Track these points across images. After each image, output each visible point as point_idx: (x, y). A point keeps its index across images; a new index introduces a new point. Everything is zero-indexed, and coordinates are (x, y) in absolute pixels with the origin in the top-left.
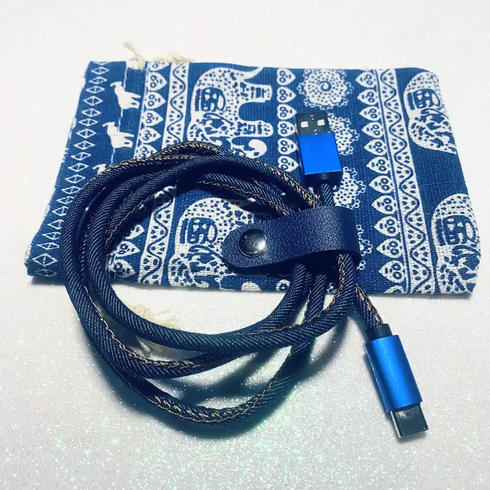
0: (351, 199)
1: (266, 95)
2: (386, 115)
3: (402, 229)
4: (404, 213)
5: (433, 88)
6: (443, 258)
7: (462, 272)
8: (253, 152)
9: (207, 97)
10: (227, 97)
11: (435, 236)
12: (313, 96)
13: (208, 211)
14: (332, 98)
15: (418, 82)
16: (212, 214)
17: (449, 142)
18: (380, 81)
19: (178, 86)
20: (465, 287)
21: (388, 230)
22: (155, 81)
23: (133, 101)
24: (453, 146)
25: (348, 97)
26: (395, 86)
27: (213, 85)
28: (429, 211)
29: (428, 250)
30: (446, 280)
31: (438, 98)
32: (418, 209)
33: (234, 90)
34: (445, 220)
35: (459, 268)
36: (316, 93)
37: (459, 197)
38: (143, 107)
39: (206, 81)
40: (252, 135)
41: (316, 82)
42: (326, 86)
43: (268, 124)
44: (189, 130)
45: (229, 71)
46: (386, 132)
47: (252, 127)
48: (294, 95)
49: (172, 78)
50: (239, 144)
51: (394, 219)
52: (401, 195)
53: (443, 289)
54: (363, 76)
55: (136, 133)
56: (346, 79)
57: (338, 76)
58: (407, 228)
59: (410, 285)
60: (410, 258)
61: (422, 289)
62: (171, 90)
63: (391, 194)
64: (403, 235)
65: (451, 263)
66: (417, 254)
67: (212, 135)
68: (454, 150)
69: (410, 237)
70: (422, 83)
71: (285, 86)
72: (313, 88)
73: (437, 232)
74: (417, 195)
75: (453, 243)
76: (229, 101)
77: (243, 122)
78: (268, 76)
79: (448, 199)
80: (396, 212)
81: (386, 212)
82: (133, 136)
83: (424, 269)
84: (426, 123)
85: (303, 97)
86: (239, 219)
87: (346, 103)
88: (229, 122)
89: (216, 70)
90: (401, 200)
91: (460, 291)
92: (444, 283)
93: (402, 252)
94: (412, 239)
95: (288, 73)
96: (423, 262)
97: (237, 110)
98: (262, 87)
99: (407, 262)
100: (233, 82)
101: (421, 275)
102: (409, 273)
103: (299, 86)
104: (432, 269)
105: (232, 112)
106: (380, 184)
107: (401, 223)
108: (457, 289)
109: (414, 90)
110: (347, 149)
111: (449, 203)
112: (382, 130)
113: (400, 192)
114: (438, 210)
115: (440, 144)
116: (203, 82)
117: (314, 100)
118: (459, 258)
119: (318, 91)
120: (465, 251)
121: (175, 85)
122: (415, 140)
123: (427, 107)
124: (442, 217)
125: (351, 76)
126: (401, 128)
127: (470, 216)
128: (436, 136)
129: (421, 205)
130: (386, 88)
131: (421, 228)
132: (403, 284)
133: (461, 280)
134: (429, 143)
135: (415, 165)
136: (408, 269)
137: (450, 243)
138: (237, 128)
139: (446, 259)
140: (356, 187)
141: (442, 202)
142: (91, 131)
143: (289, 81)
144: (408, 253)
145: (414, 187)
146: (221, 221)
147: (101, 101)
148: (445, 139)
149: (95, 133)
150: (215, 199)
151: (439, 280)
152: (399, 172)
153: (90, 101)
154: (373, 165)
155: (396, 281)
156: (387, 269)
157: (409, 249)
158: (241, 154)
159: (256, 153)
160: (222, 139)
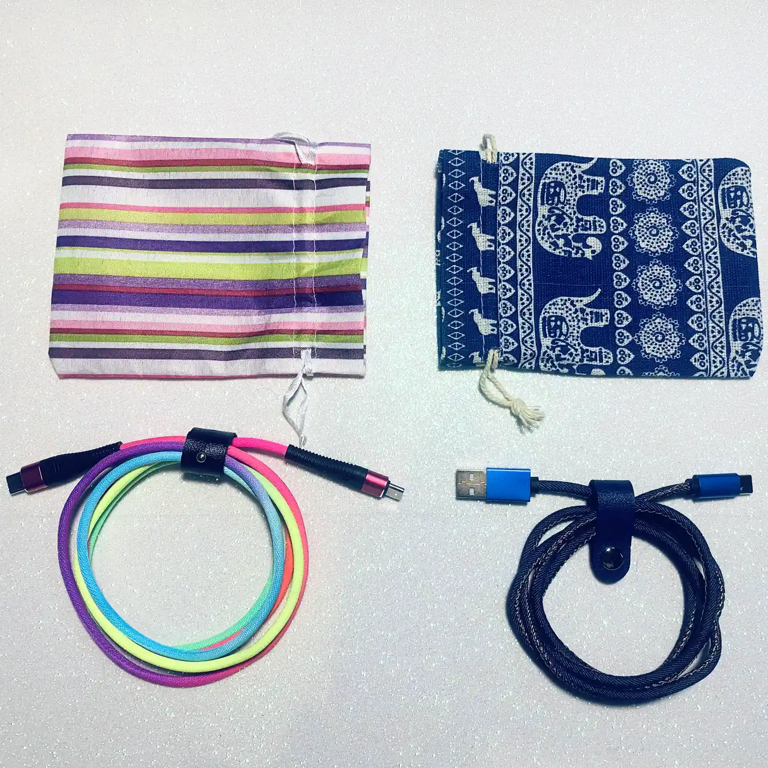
0: (670, 296)
1: (599, 187)
3: (708, 325)
4: (710, 311)
6: (734, 351)
7: (747, 362)
8: (590, 250)
9: (552, 190)
11: (731, 332)
13: (560, 309)
14: (656, 191)
15: (733, 178)
17: (752, 246)
18: (699, 174)
20: (748, 373)
21: (698, 325)
22: (507, 175)
23: (491, 199)
24: (754, 250)
25: (671, 190)
26: (712, 179)
27: (557, 178)
28: (729, 311)
29: (724, 344)
30: (735, 368)
31: (748, 196)
32: (720, 308)
33: (573, 182)
34: (740, 320)
35: (745, 359)
36: (643, 186)
37: (753, 301)
39: (550, 175)
40: (589, 232)
41: (644, 173)
42: (652, 179)
43: (602, 220)
44: (537, 228)
45: (570, 165)
46: (701, 230)
47: (588, 223)
48: (624, 188)
49: (521, 170)
50: (578, 242)
51: (702, 316)
52: (709, 294)
53: (732, 374)
54: (685, 167)
56: (670, 171)
57: (663, 168)
58: (711, 324)
59: (710, 371)
60: (711, 350)
61: (718, 374)
62: (520, 182)
63: (701, 293)
64: (708, 331)
65: (740, 356)
66: (716, 347)
67: (556, 233)
68: (754, 253)
69: (713, 332)
71: (616, 177)
72: (641, 180)
73: (733, 330)
74: (721, 295)
75: (744, 340)
76: (569, 193)
77: (580, 216)
78: (602, 167)
79: (745, 302)
80: (704, 310)
81: (697, 310)
83: (721, 359)
85: (632, 189)
87: (669, 197)
88: (568, 217)
89: (560, 164)
90: (709, 298)
91: (744, 376)
92: (734, 370)
93: (706, 345)
94: (714, 334)
95: (619, 163)
96: (720, 354)
97: (575, 203)
98: (596, 178)
99: (709, 353)
101: (718, 364)
102: (710, 362)
103: (629, 178)
104: (726, 359)
105: (572, 206)
106: (694, 284)
107: (707, 319)
108: (742, 375)
109: (728, 186)
110: (669, 246)
111: (745, 305)
112: (698, 229)
113: (708, 291)
114: (736, 311)
115: (744, 247)
117: (641, 193)
118: (746, 352)
119: (645, 184)
120: (751, 347)
122: (724, 240)
123: (737, 208)
124: (737, 317)
125: (674, 167)
126: (714, 226)
127: (759, 317)
128: (742, 240)
129: (723, 304)
130: (703, 181)
131: (721, 325)
132: (706, 371)
133: (746, 369)
134: (735, 246)
135: (721, 266)
136: (710, 359)
137: (741, 340)
138: (575, 224)
139: (737, 352)
140: (675, 285)
141: (739, 305)
143: (619, 172)
144: (711, 346)
145: (719, 287)
148: (749, 243)
150: (564, 298)
151: (730, 368)
152: (709, 272)
154: (688, 266)
155: (702, 368)
156: (695, 359)
157: (711, 342)
158: (580, 252)
159: (593, 252)
160: (564, 236)
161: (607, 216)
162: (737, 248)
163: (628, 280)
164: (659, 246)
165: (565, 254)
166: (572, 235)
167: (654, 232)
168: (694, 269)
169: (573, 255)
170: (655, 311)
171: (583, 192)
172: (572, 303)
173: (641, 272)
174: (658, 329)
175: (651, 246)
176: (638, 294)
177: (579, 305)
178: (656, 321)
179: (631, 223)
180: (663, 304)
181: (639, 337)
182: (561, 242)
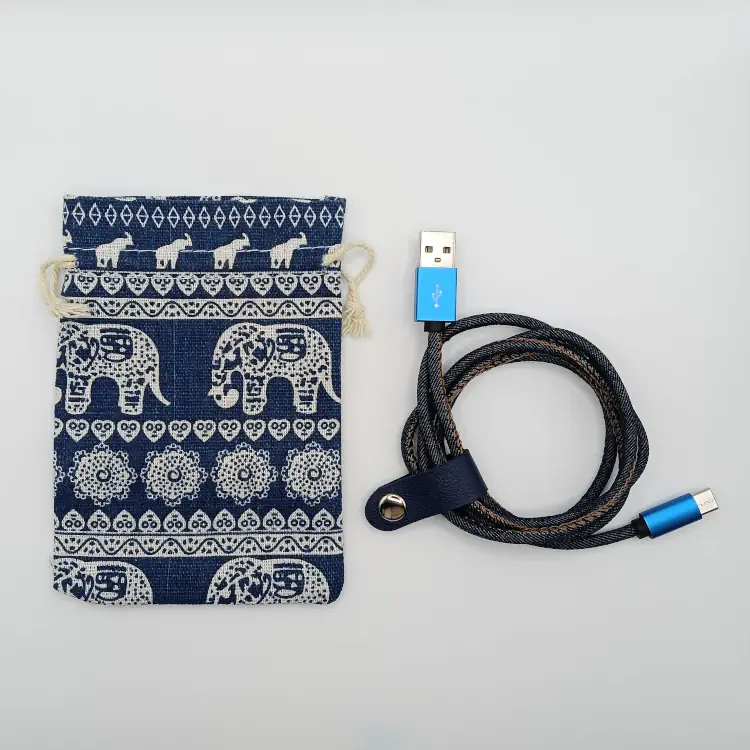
1: (304, 407)
4: (139, 538)
6: (85, 566)
8: (222, 393)
13: (142, 352)
20: (56, 582)
21: (121, 522)
24: (217, 600)
29: (96, 555)
30: (63, 566)
35: (73, 579)
40: (245, 392)
41: (321, 463)
42: (314, 475)
43: (261, 409)
47: (257, 392)
48: (303, 438)
50: (232, 379)
52: (162, 539)
58: (122, 539)
65: (79, 573)
73: (113, 566)
74: (160, 554)
77: (266, 382)
78: (329, 409)
80: (141, 531)
81: (140, 522)
83: (77, 548)
84: (251, 579)
85: (301, 449)
86: (134, 383)
90: (156, 538)
92: (61, 564)
93: (94, 531)
95: (335, 432)
96: (83, 548)
97: (282, 375)
98: (314, 403)
99: (83, 534)
103: (316, 445)
104: (75, 555)
105: (278, 370)
106: (175, 520)
107: (128, 535)
110: (225, 492)
112: (249, 529)
113: (166, 538)
114: (136, 570)
115: (221, 587)
118: (83, 581)
119: (308, 466)
122: (230, 563)
123: (274, 582)
124: (127, 573)
126: (252, 550)
128: (229, 584)
129: (146, 556)
131: (121, 552)
133: (62, 579)
134: (223, 575)
135: (199, 558)
138: (256, 375)
140: (173, 497)
143: (323, 432)
144: (93, 537)
150: (157, 358)
151: (63, 559)
154: (199, 515)
156: (76, 516)
157: (98, 538)
161: (266, 416)
162: (219, 579)
163: (179, 439)
166: (241, 371)
167: (244, 475)
168: (195, 522)
169: (214, 371)
170: (138, 471)
173: (191, 457)
175: (225, 470)
176: (161, 451)
179: (256, 446)
180: (148, 482)
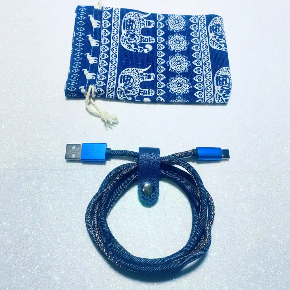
0: (185, 68)
1: (152, 25)
2: (201, 35)
3: (203, 80)
4: (205, 74)
5: (220, 24)
6: (217, 90)
7: (224, 96)
8: (147, 49)
9: (128, 23)
10: (137, 24)
11: (215, 83)
12: (171, 26)
13: (130, 73)
14: (179, 27)
15: (214, 21)
16: (132, 74)
17: (224, 47)
18: (199, 20)
19: (116, 17)
20: (224, 100)
21: (198, 80)
22: (107, 15)
23: (98, 24)
24: (226, 48)
25: (186, 27)
26: (205, 23)
27: (131, 18)
28: (214, 73)
29: (212, 88)
30: (218, 98)
31: (222, 28)
32: (210, 73)
33: (139, 21)
34: (219, 77)
35: (223, 94)
36: (173, 25)
37: (226, 68)
38: (102, 27)
39: (128, 17)
40: (147, 43)
41: (173, 19)
42: (177, 22)
43: (153, 38)
44: (121, 39)
45: (137, 13)
46: (200, 42)
47: (147, 39)
48: (164, 25)
49: (114, 14)
50: (141, 46)
51: (201, 76)
52: (204, 67)
53: (216, 101)
54: (192, 18)
55: (100, 40)
56: (185, 19)
57: (182, 17)
58: (205, 79)
59: (205, 99)
61: (209, 101)
62: (113, 19)
63: (200, 67)
64: (204, 82)
65: (220, 92)
66: (208, 89)
67: (130, 42)
68: (226, 50)
70: (216, 21)
71: (160, 21)
72: (172, 22)
73: (216, 81)
74: (210, 67)
75: (222, 85)
76: (137, 26)
77: (143, 36)
78: (153, 17)
79: (221, 69)
80: (202, 73)
81: (198, 73)
82: (99, 41)
83: (210, 94)
84: (216, 39)
85: (167, 26)
86: (142, 76)
87: (185, 29)
88: (137, 36)
89: (132, 12)
90: (204, 69)
91: (223, 102)
92: (217, 99)
93: (203, 88)
94: (207, 84)
95: (161, 16)
96: (210, 92)
97: (140, 30)
98: (151, 21)
99: (204, 92)
100: (139, 18)
103: (166, 22)
104: (213, 95)
105: (139, 32)
106: (196, 62)
107: (203, 77)
108: (221, 102)
109: (213, 25)
110: (185, 48)
111: (221, 70)
112: (199, 41)
114: (217, 73)
115: (221, 47)
116: (127, 17)
117: (172, 28)
118: (223, 90)
119: (174, 24)
120: (225, 88)
121: (115, 17)
122: (211, 45)
123: (217, 32)
124: (218, 76)
125: (187, 18)
126: (206, 40)
127: (229, 75)
128: (219, 44)
129: (211, 71)
130: (201, 24)
131: (210, 80)
132: (202, 99)
133: (223, 98)
134: (216, 47)
135: (210, 55)
136: (204, 94)
137: (220, 85)
138: (140, 39)
139: (218, 91)
140: (187, 64)
141: (219, 70)
142: (82, 38)
143: (161, 19)
144: (205, 89)
145: (209, 64)
146: (135, 77)
147: (84, 24)
148: (223, 45)
149: (83, 39)
150: (133, 68)
151: (215, 98)
152: (204, 58)
153: (80, 23)
154: (194, 55)
155: (200, 98)
156: (197, 94)
157: (205, 87)
158: (142, 50)
159: (148, 50)
160: (135, 44)
161: (155, 36)
162: (217, 48)
163: (164, 61)
164: (180, 48)
165: (135, 51)
166: (139, 43)
167: (178, 42)
168: (197, 57)
169: (139, 52)
170: (177, 74)
171: (144, 26)
172: (137, 71)
173: (171, 58)
174: (178, 82)
175: (176, 48)
176: (169, 67)
177: (140, 72)
178: (178, 78)
179: (167, 39)
180: (181, 71)
181: (169, 85)
182: (133, 46)
